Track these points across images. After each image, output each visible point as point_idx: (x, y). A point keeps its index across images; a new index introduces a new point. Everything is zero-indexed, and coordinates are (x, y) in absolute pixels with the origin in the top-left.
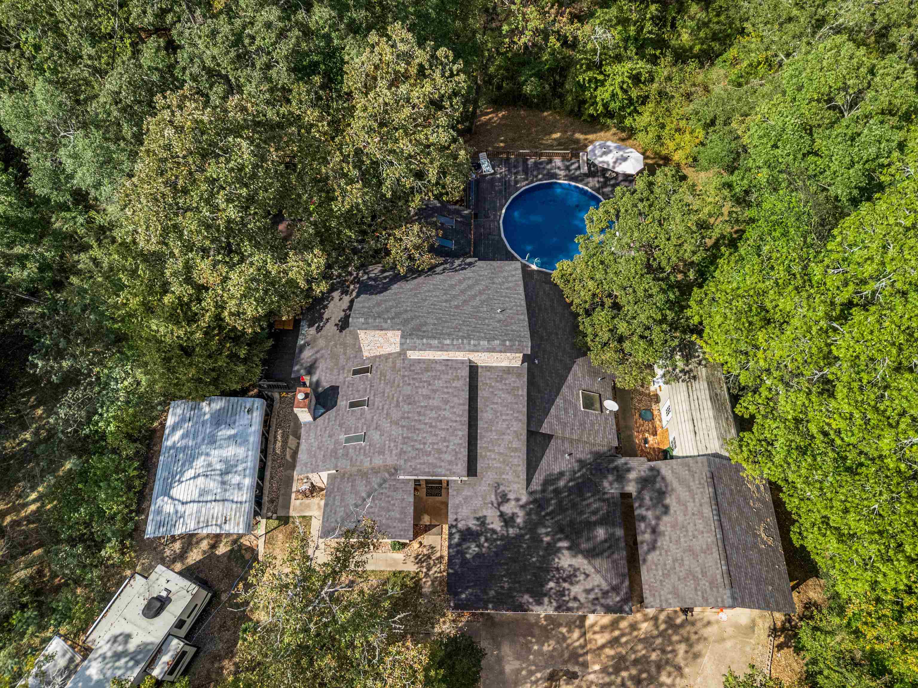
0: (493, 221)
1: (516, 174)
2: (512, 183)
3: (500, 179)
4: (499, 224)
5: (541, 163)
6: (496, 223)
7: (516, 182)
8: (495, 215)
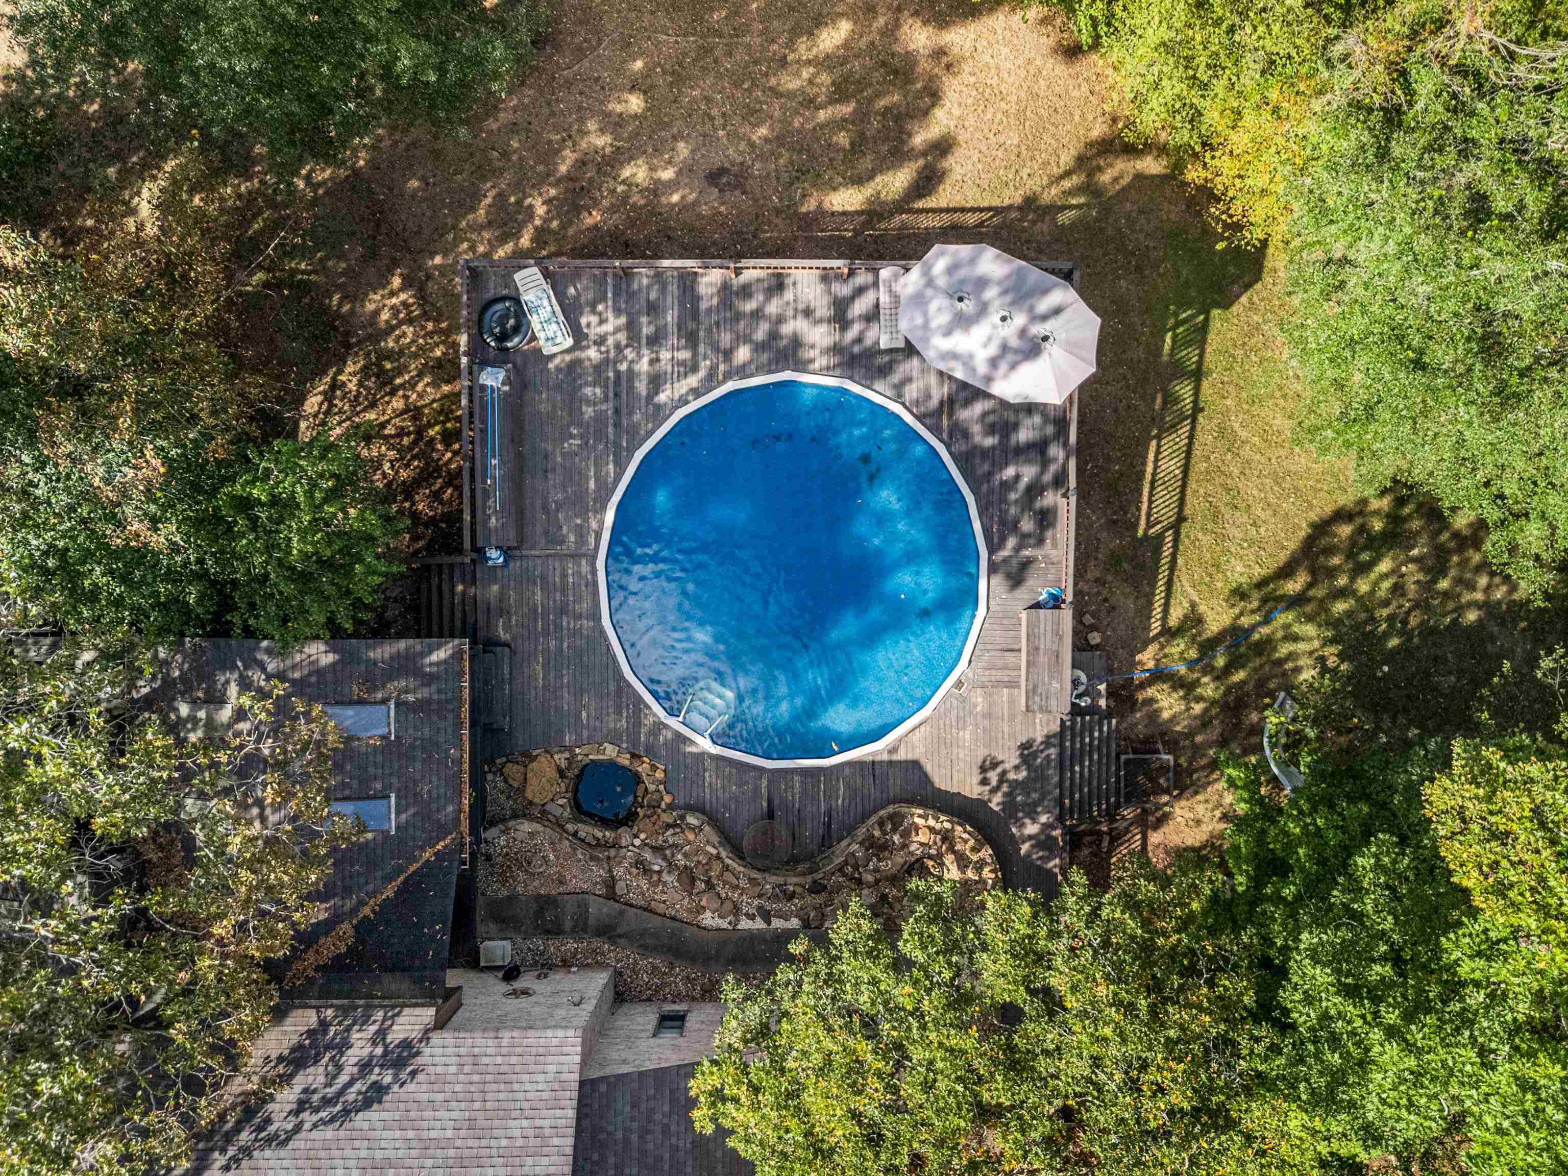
0: (575, 557)
1: (655, 341)
2: (642, 387)
3: (599, 368)
4: (594, 572)
5: (746, 291)
6: (585, 568)
7: (656, 381)
8: (581, 533)
